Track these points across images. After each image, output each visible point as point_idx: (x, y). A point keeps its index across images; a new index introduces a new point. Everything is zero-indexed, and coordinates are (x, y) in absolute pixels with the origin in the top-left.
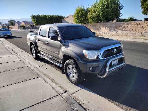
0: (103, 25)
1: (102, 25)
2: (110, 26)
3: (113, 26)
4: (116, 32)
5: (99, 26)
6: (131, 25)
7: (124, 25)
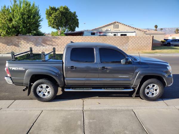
0: (24, 39)
1: (22, 38)
2: (35, 40)
3: (39, 40)
4: (44, 48)
5: (17, 40)
6: (60, 40)
7: (53, 40)
